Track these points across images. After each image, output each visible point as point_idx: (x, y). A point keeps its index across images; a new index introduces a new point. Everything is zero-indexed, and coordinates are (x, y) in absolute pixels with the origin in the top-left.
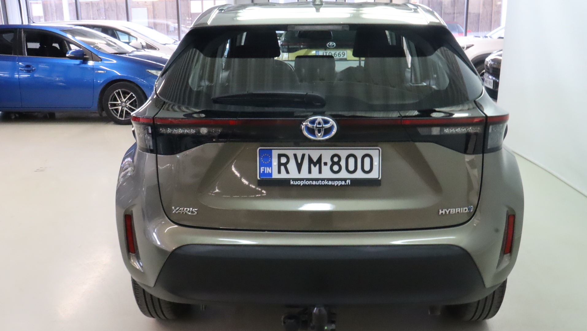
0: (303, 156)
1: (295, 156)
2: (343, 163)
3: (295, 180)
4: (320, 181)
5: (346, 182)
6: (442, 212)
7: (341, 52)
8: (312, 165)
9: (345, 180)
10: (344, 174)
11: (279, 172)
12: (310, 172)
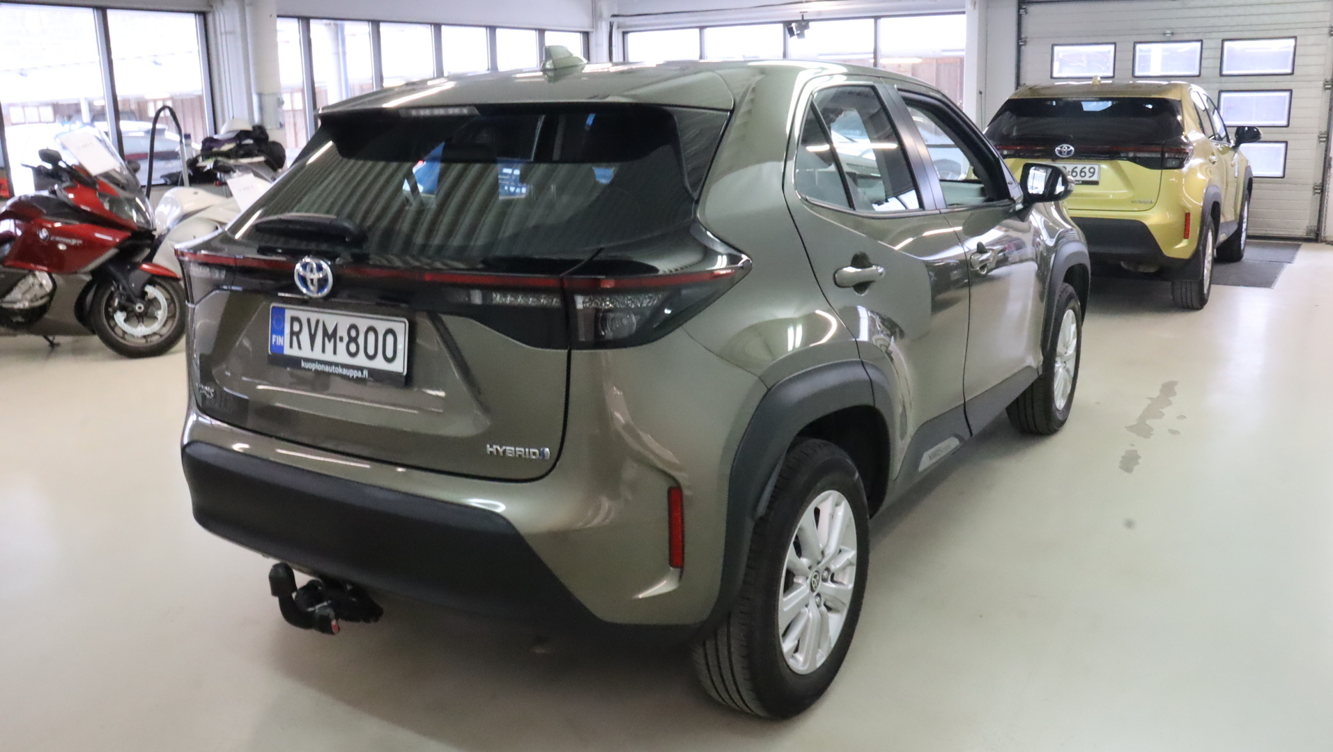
0: (318, 322)
1: (309, 321)
2: (361, 340)
3: (308, 360)
4: (334, 367)
5: (362, 373)
6: (491, 449)
7: (1088, 167)
8: (326, 339)
9: (361, 369)
10: (361, 360)
11: (291, 346)
12: (323, 351)
